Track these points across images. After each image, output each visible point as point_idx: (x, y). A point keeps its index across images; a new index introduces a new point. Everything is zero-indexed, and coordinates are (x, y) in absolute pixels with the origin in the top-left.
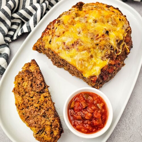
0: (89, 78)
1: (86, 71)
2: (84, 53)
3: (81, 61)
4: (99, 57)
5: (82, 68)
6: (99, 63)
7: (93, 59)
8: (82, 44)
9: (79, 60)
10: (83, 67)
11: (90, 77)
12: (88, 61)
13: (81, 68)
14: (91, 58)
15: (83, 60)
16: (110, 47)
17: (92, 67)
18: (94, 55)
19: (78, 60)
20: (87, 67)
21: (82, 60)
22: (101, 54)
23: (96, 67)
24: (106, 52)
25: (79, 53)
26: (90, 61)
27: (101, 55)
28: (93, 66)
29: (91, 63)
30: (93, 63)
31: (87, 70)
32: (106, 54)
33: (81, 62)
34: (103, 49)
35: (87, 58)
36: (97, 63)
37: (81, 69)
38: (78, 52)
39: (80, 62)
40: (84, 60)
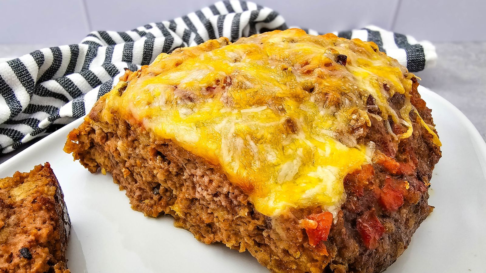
0: (292, 216)
1: (272, 181)
2: (256, 113)
3: (245, 140)
4: (324, 131)
5: (248, 166)
6: (332, 154)
7: (301, 137)
8: (248, 83)
9: (236, 135)
10: (257, 165)
11: (292, 210)
12: (275, 143)
13: (245, 167)
14: (288, 134)
15: (252, 138)
16: (366, 100)
17: (296, 168)
18: (300, 121)
19: (230, 135)
20: (274, 166)
21: (248, 137)
22: (330, 122)
23: (319, 168)
24: (354, 117)
25: (236, 111)
26: (285, 143)
27: (333, 124)
28: (304, 164)
29: (290, 151)
30: (300, 152)
31: (276, 178)
32: (353, 122)
33: (246, 144)
34: (338, 105)
35: (272, 130)
36: (320, 152)
37: (244, 174)
38: (229, 110)
39: (239, 142)
40: (259, 135)
